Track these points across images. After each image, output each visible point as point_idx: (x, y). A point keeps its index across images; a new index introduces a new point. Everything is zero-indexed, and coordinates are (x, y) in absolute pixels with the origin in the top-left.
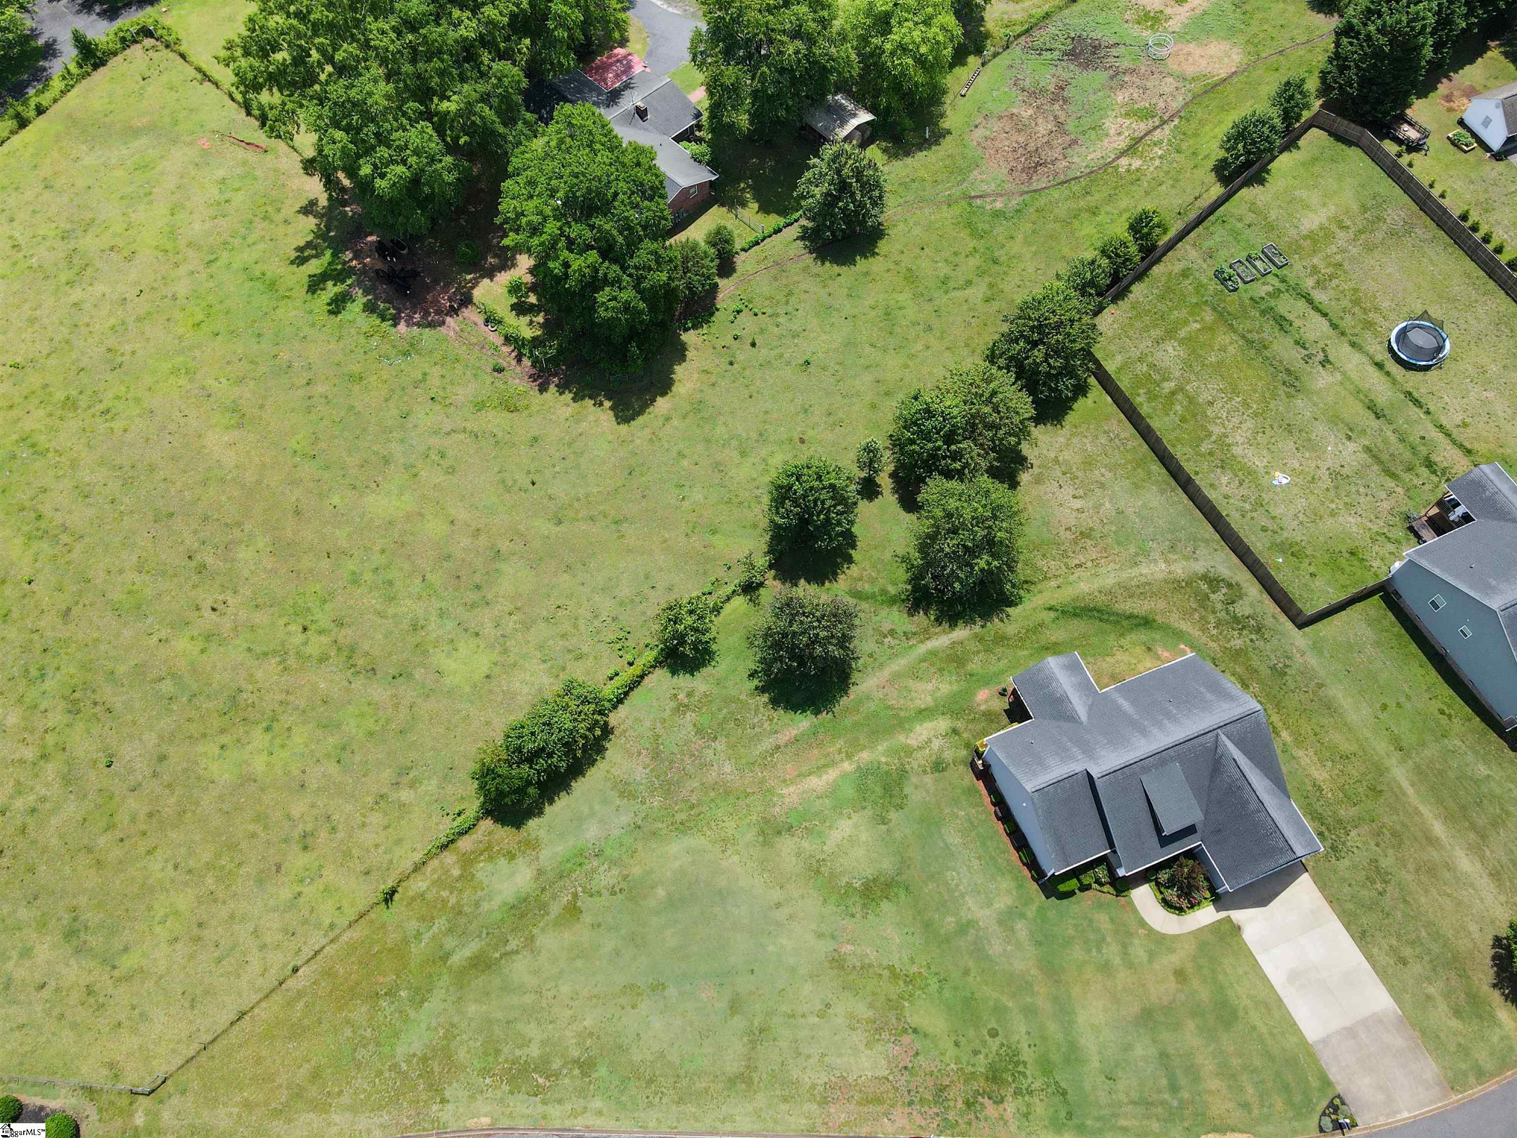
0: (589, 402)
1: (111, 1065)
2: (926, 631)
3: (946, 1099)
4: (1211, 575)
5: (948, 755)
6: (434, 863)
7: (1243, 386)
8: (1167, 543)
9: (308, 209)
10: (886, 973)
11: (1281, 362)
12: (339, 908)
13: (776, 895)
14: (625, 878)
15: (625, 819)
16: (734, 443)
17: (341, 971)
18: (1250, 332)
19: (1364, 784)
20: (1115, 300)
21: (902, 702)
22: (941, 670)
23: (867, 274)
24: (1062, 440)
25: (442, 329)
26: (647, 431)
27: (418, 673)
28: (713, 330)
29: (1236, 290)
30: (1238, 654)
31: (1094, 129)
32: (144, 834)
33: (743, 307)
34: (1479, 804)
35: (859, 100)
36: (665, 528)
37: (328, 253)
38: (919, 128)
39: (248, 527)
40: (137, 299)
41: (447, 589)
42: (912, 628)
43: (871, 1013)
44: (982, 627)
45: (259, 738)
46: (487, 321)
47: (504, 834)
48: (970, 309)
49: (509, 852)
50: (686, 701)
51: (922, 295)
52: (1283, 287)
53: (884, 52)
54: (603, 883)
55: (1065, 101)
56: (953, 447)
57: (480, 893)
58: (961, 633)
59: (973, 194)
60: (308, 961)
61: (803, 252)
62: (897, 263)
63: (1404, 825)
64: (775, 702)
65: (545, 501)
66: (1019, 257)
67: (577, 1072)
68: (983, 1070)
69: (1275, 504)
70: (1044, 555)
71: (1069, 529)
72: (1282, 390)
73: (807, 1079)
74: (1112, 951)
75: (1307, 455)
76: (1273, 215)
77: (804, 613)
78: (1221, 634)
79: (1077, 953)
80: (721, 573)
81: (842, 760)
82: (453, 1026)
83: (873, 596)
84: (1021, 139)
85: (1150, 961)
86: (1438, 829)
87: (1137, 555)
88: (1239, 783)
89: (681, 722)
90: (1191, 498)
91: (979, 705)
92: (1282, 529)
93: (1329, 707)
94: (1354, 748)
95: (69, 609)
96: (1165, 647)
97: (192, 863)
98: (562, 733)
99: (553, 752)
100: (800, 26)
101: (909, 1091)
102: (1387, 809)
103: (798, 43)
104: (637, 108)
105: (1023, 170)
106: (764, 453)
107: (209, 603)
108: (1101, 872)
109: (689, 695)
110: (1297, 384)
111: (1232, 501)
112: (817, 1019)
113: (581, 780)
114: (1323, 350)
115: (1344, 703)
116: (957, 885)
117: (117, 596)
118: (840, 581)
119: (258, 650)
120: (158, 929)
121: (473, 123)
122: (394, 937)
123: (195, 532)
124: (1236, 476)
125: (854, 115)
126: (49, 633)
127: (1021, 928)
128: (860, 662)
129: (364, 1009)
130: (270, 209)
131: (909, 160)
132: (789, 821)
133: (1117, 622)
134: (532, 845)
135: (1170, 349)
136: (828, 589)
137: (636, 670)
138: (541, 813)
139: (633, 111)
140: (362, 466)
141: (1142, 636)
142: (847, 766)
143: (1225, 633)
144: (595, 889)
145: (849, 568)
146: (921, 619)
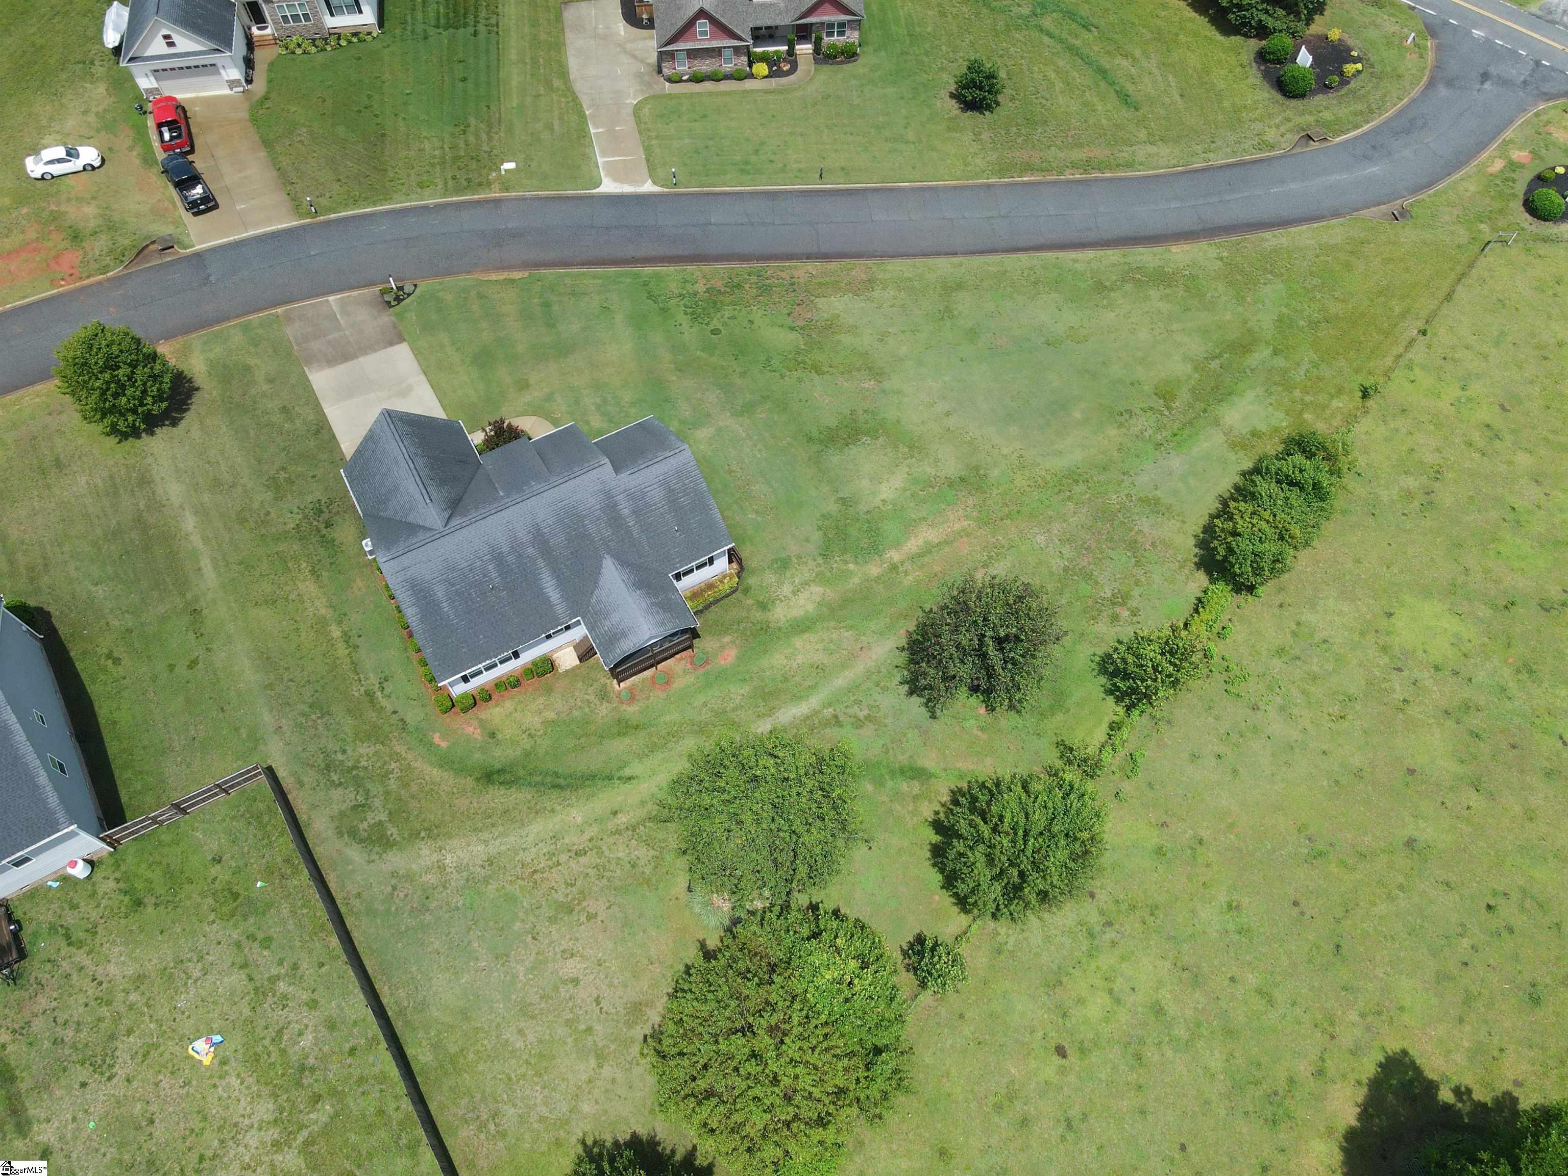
1: (1540, 257)
2: (811, 729)
4: (377, 849)
5: (770, 578)
8: (434, 905)
10: (825, 369)
12: (1413, 381)
13: (952, 422)
14: (1121, 425)
15: (1143, 479)
17: (1375, 336)
21: (835, 637)
22: (785, 679)
27: (1484, 610)
30: (369, 734)
34: (125, 553)
36: (1240, 850)
41: (1519, 728)
42: (832, 733)
43: (837, 338)
50: (1117, 609)
54: (1143, 419)
57: (1271, 401)
60: (1414, 340)
63: (228, 529)
67: (1108, 284)
68: (726, 308)
69: (232, 995)
70: (635, 866)
71: (590, 917)
73: (891, 292)
74: (591, 399)
75: (137, 1110)
78: (385, 763)
79: (627, 395)
81: (902, 563)
82: (1241, 305)
83: (893, 772)
85: (551, 394)
87: (486, 881)
89: (1114, 585)
91: (733, 642)
92: (238, 945)
93: (267, 660)
94: (254, 611)
96: (469, 741)
101: (794, 291)
106: (1123, 1016)
109: (1115, 618)
111: (305, 996)
112: (889, 330)
115: (247, 664)
116: (755, 446)
118: (946, 792)
124: (283, 1052)
127: (685, 412)
128: (898, 678)
129: (1333, 311)
132: (954, 493)
133: (533, 772)
134: (1237, 446)
136: (961, 777)
141: (499, 756)
142: (894, 556)
143: (379, 764)
144: (1148, 414)
145: (937, 813)
146: (821, 742)
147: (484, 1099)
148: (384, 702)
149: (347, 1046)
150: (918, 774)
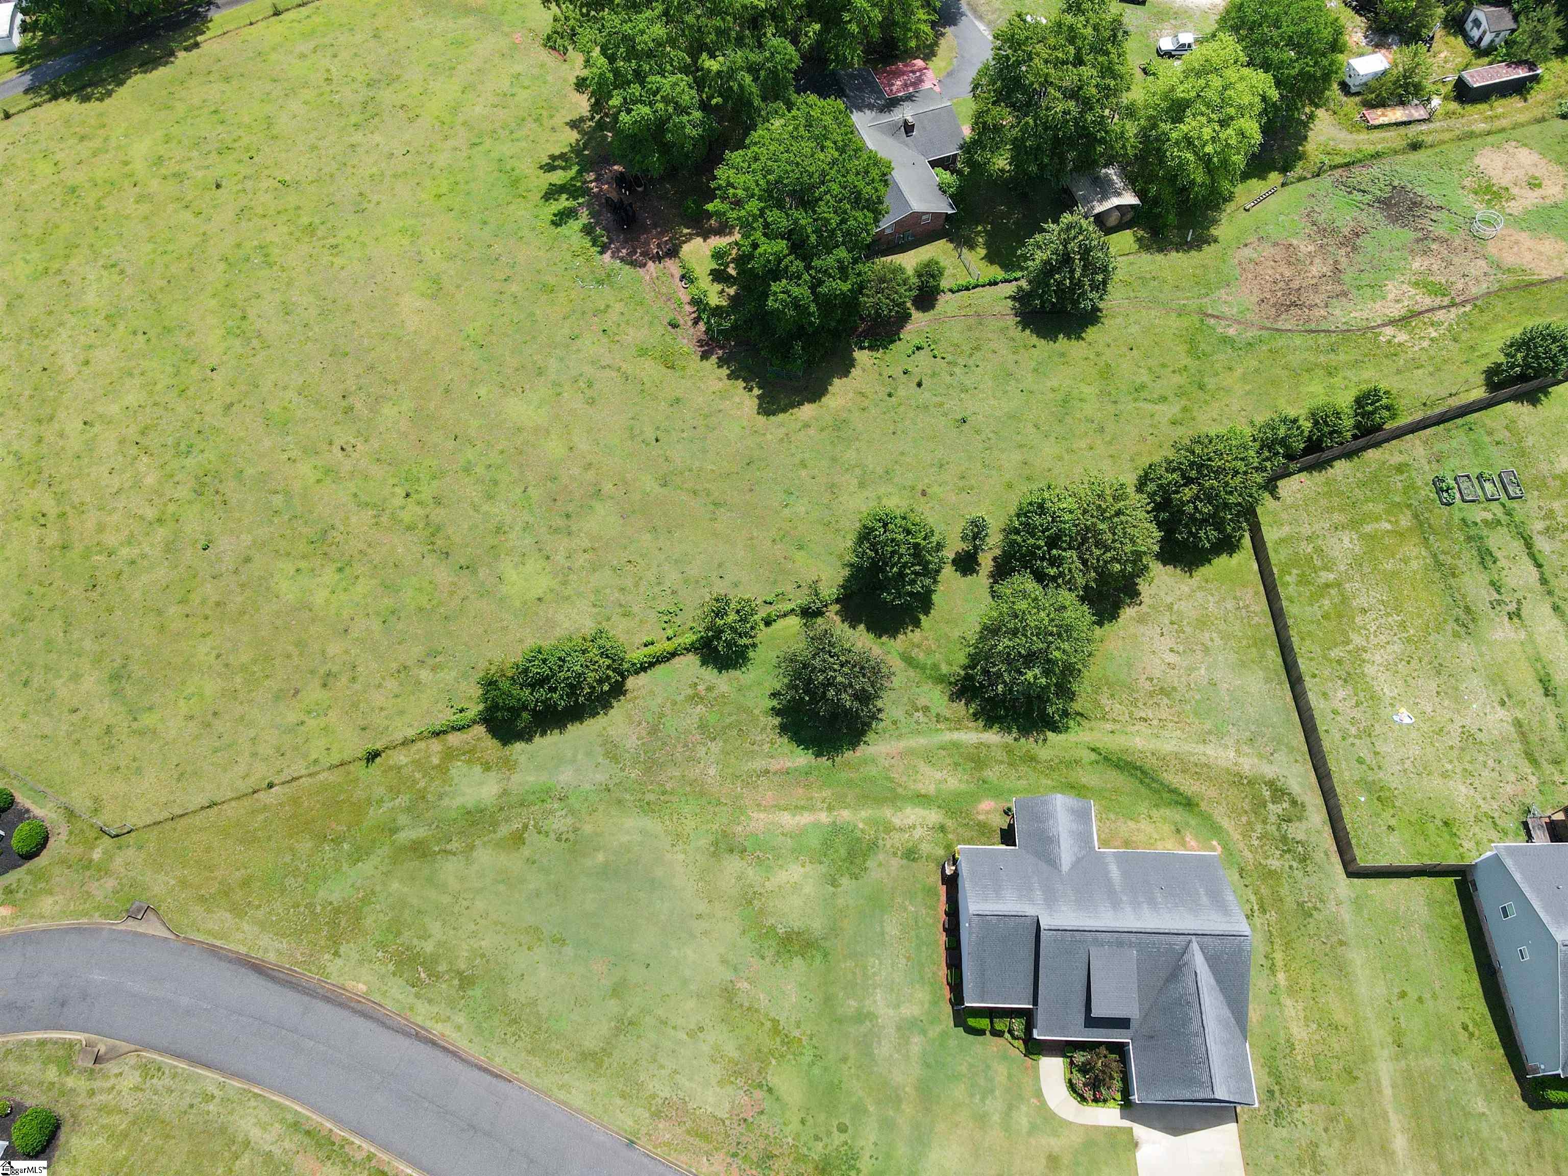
0: (741, 384)
1: (96, 800)
2: (959, 721)
3: (769, 1168)
4: (1279, 784)
5: (925, 848)
6: (421, 745)
7: (1409, 607)
8: (1248, 734)
9: (574, 124)
10: (768, 1024)
11: (1464, 596)
12: (328, 749)
13: (702, 907)
14: (576, 830)
15: (600, 777)
16: (858, 471)
17: (306, 804)
18: (1443, 552)
19: (1342, 1063)
20: (1309, 468)
21: (905, 778)
22: (957, 765)
23: (1063, 355)
24: (1187, 589)
25: (641, 271)
26: (783, 430)
27: (483, 573)
28: (887, 358)
29: (1449, 504)
30: (1271, 874)
31: (1372, 287)
32: (207, 618)
33: (925, 345)
34: (1458, 1139)
35: (1132, 181)
36: (757, 527)
37: (576, 168)
38: (1182, 228)
39: (402, 387)
40: (401, 158)
41: (541, 507)
42: (947, 713)
43: (735, 1054)
44: (1015, 739)
45: (329, 575)
46: (683, 277)
47: (490, 744)
48: (1151, 426)
49: (487, 763)
50: (703, 693)
51: (1110, 394)
52: (1504, 519)
53: (1168, 140)
54: (555, 827)
55: (1355, 249)
56: (1054, 552)
57: (447, 788)
58: (993, 737)
59: (1210, 312)
60: (283, 783)
61: (1009, 312)
62: (1098, 354)
63: (1364, 1122)
64: (783, 729)
65: (661, 460)
66: (1228, 390)
67: (456, 982)
68: (816, 1158)
69: (1385, 740)
70: (1112, 695)
71: (1151, 680)
72: (1451, 626)
73: (651, 1086)
74: (995, 1106)
75: (1446, 703)
76: (1530, 441)
77: (830, 652)
78: (1262, 847)
79: (959, 1092)
80: (789, 588)
81: (821, 809)
82: (373, 892)
83: (923, 668)
84: (1287, 274)
85: (1030, 1133)
86: (1400, 1143)
87: (1210, 732)
88: (1190, 998)
89: (689, 711)
90: (1296, 698)
91: (978, 813)
92: (1380, 767)
93: (1342, 969)
94: (1349, 1021)
95: (232, 404)
96: (1196, 837)
97: (231, 659)
98: (569, 674)
99: (556, 688)
100: (1080, 88)
101: (738, 1143)
102: (1354, 1099)
103: (1072, 104)
104: (906, 122)
105: (1274, 305)
106: (882, 490)
107: (342, 442)
108: (1018, 1025)
109: (709, 689)
110: (1471, 626)
111: (1339, 718)
112: (685, 1037)
113: (577, 724)
114: (1519, 602)
115: (1359, 972)
116: (874, 974)
117: (273, 408)
118: (898, 640)
119: (363, 498)
120: (182, 703)
121: (731, 88)
122: (359, 794)
123: (358, 376)
124: (1356, 695)
125: (1119, 195)
126: (207, 419)
127: (917, 1043)
128: (882, 725)
129: (310, 845)
130: (544, 113)
131: (1159, 257)
132: (746, 843)
133: (1156, 791)
134: (509, 765)
135: (1346, 540)
136: (883, 644)
137: (669, 646)
138: (529, 740)
139: (901, 123)
140: (518, 370)
141: (1177, 815)
142: (824, 817)
143: (1266, 848)
144: (545, 828)
145: (912, 631)
146: (960, 707)
147: (1242, 619)
148: (1253, 898)
149: (1317, 680)
150: (909, 660)
